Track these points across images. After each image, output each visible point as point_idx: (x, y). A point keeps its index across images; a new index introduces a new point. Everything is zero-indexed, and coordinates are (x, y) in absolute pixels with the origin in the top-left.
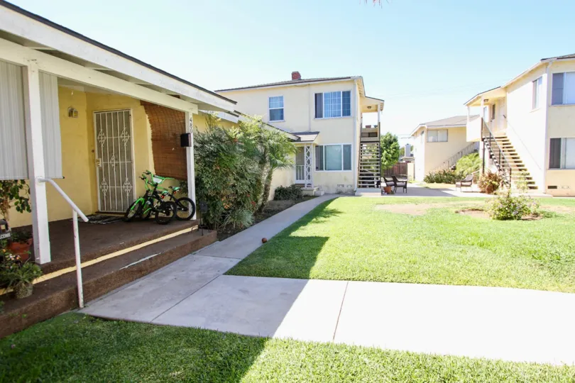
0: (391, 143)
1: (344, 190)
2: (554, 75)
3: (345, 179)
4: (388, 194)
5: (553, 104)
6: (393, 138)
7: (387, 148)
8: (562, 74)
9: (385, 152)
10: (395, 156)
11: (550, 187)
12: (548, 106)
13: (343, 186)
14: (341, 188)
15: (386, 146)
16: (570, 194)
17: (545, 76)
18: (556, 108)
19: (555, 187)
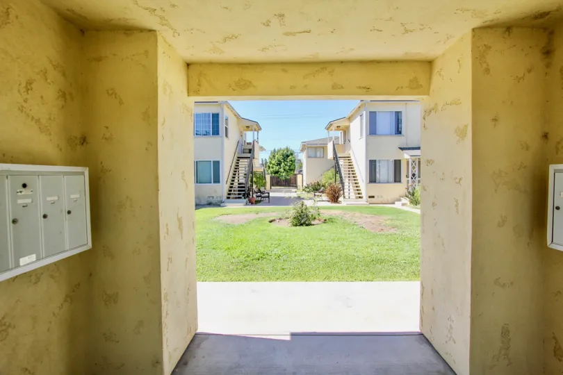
0: (288, 156)
1: (214, 201)
2: (370, 112)
3: (215, 191)
4: (252, 204)
5: (370, 134)
6: (289, 153)
7: (285, 161)
8: (375, 112)
9: (283, 164)
10: (292, 167)
11: (370, 197)
12: (367, 136)
13: (213, 197)
14: (211, 200)
15: (284, 159)
16: (383, 202)
17: (364, 113)
18: (373, 138)
19: (373, 197)
